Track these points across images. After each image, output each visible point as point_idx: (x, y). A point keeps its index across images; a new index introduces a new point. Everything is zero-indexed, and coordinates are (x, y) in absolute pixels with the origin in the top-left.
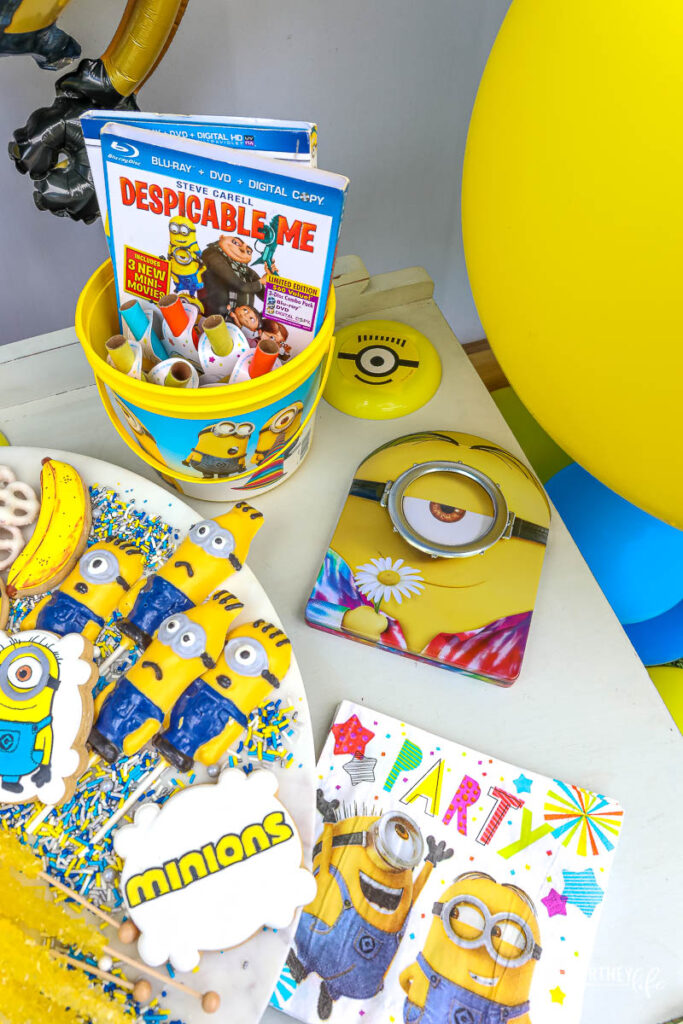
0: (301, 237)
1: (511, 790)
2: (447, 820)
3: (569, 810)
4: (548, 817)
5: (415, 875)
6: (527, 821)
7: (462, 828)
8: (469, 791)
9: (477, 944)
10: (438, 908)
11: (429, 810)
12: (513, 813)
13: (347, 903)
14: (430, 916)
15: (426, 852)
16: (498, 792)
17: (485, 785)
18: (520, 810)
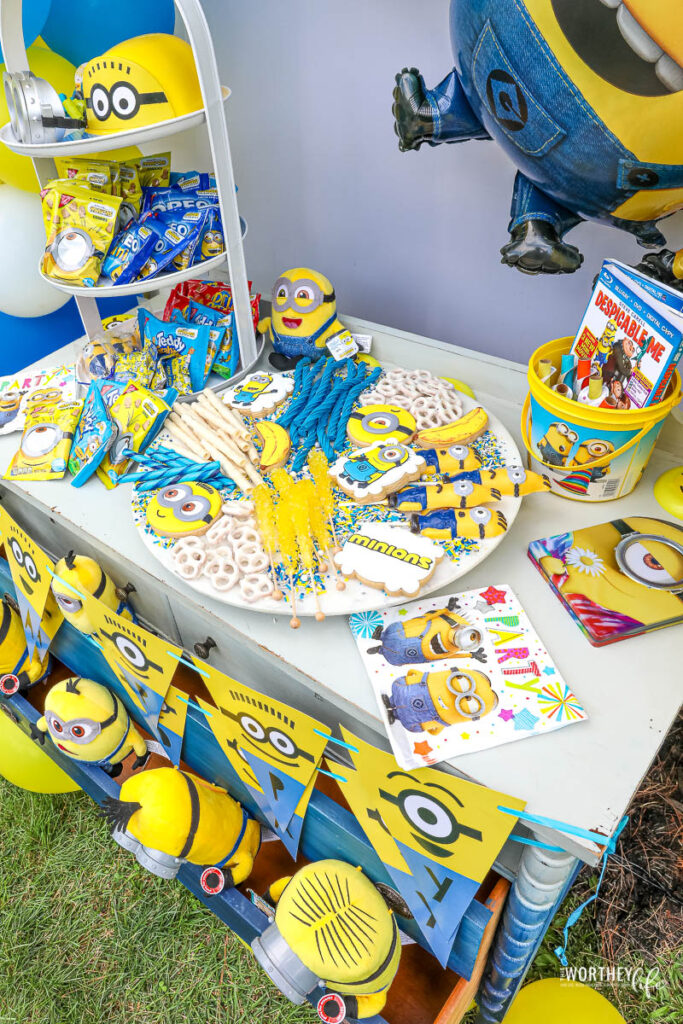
0: (657, 352)
1: (541, 668)
2: (498, 651)
3: (559, 696)
4: (544, 689)
5: (459, 652)
6: (533, 682)
7: (501, 660)
8: (522, 653)
9: (455, 693)
10: (455, 669)
11: (495, 642)
12: (531, 676)
13: (422, 636)
14: (448, 668)
15: (475, 651)
16: (534, 664)
17: (531, 657)
18: (535, 677)
